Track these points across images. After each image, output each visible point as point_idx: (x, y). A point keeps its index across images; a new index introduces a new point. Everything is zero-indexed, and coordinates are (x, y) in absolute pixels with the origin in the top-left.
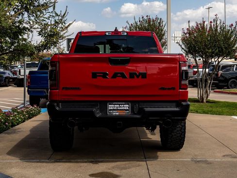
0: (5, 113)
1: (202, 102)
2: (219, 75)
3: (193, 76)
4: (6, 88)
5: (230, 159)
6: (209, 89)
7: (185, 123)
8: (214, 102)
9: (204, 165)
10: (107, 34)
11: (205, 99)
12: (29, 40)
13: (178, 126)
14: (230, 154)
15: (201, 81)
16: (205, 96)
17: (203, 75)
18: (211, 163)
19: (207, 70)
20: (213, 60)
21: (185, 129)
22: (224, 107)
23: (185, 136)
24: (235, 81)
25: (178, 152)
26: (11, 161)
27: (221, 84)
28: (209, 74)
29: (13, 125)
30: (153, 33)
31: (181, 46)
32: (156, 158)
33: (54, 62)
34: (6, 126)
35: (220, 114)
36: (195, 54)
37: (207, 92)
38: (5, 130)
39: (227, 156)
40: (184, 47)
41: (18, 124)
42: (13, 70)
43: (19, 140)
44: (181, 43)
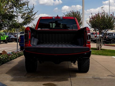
0: (8, 54)
1: (99, 49)
2: (107, 38)
3: (94, 38)
4: (12, 43)
5: (111, 77)
6: (102, 44)
7: (89, 60)
8: (104, 50)
9: (98, 80)
10: (53, 18)
11: (100, 48)
12: (17, 21)
13: (86, 61)
14: (111, 75)
15: (98, 40)
16: (100, 47)
17: (99, 38)
18: (101, 79)
19: (101, 35)
20: (103, 31)
21: (89, 63)
22: (109, 52)
23: (89, 66)
24: (114, 40)
25: (86, 73)
26: (7, 77)
27: (107, 42)
28: (102, 37)
29: (11, 60)
30: (75, 18)
31: (89, 24)
32: (75, 76)
33: (27, 31)
34: (8, 60)
35: (106, 55)
36: (95, 28)
37: (101, 45)
38: (7, 62)
39: (110, 75)
40: (90, 25)
41: (13, 59)
42: (15, 35)
43: (13, 67)
44: (89, 23)
